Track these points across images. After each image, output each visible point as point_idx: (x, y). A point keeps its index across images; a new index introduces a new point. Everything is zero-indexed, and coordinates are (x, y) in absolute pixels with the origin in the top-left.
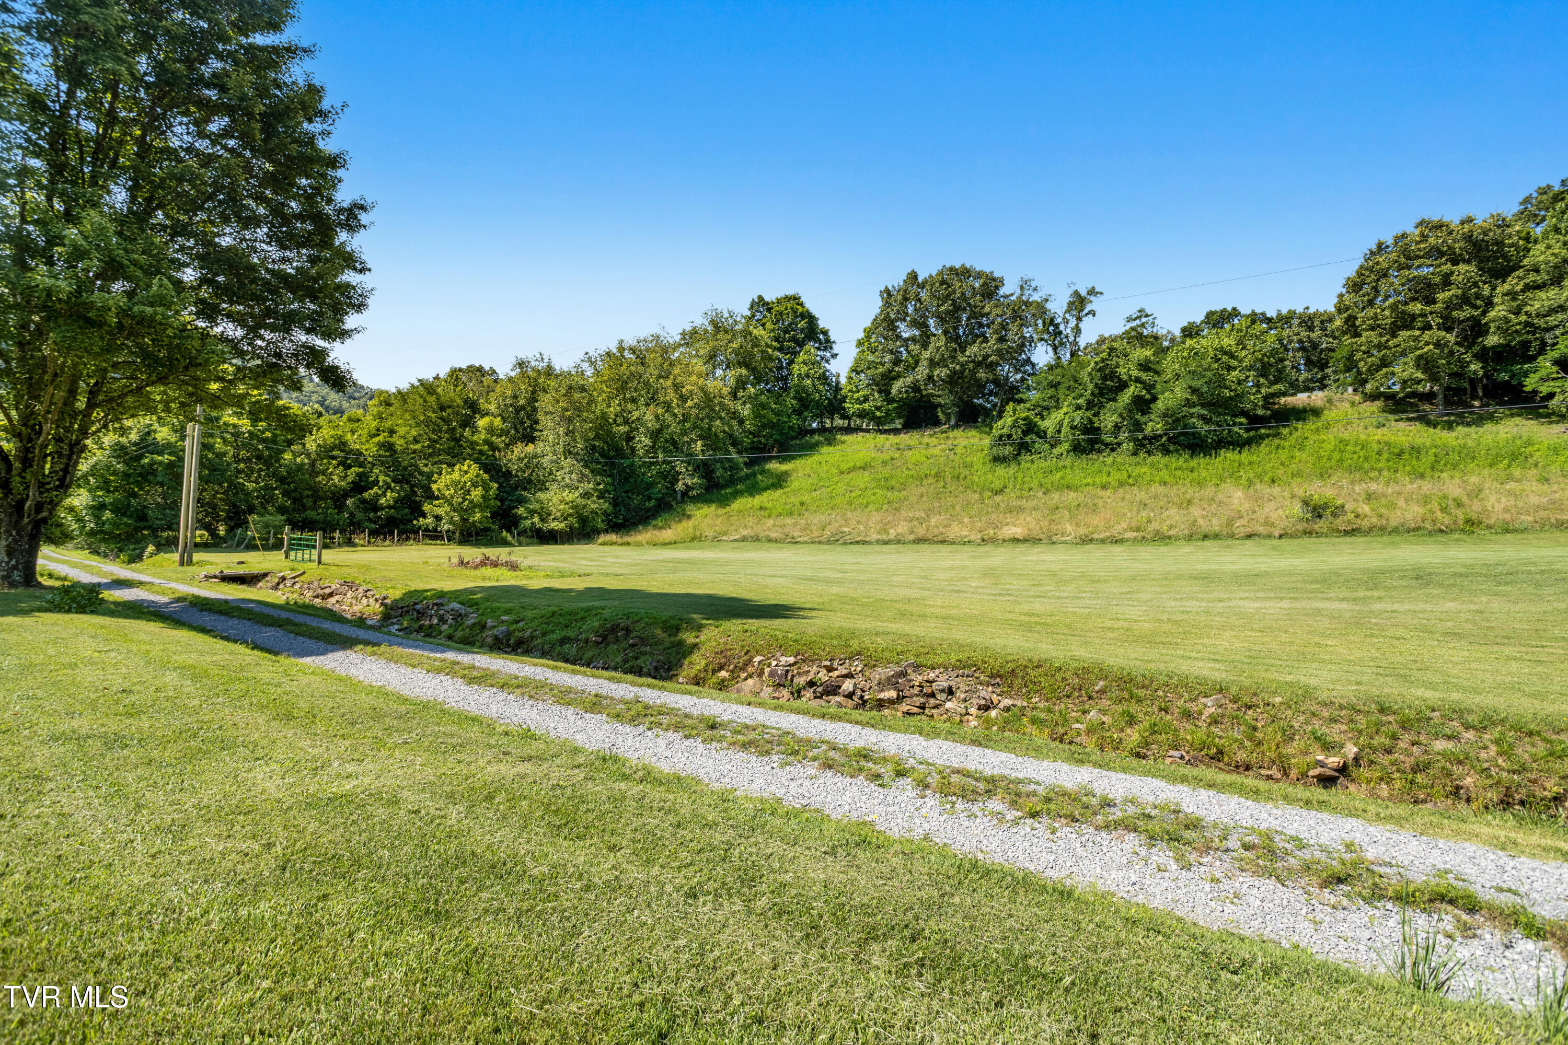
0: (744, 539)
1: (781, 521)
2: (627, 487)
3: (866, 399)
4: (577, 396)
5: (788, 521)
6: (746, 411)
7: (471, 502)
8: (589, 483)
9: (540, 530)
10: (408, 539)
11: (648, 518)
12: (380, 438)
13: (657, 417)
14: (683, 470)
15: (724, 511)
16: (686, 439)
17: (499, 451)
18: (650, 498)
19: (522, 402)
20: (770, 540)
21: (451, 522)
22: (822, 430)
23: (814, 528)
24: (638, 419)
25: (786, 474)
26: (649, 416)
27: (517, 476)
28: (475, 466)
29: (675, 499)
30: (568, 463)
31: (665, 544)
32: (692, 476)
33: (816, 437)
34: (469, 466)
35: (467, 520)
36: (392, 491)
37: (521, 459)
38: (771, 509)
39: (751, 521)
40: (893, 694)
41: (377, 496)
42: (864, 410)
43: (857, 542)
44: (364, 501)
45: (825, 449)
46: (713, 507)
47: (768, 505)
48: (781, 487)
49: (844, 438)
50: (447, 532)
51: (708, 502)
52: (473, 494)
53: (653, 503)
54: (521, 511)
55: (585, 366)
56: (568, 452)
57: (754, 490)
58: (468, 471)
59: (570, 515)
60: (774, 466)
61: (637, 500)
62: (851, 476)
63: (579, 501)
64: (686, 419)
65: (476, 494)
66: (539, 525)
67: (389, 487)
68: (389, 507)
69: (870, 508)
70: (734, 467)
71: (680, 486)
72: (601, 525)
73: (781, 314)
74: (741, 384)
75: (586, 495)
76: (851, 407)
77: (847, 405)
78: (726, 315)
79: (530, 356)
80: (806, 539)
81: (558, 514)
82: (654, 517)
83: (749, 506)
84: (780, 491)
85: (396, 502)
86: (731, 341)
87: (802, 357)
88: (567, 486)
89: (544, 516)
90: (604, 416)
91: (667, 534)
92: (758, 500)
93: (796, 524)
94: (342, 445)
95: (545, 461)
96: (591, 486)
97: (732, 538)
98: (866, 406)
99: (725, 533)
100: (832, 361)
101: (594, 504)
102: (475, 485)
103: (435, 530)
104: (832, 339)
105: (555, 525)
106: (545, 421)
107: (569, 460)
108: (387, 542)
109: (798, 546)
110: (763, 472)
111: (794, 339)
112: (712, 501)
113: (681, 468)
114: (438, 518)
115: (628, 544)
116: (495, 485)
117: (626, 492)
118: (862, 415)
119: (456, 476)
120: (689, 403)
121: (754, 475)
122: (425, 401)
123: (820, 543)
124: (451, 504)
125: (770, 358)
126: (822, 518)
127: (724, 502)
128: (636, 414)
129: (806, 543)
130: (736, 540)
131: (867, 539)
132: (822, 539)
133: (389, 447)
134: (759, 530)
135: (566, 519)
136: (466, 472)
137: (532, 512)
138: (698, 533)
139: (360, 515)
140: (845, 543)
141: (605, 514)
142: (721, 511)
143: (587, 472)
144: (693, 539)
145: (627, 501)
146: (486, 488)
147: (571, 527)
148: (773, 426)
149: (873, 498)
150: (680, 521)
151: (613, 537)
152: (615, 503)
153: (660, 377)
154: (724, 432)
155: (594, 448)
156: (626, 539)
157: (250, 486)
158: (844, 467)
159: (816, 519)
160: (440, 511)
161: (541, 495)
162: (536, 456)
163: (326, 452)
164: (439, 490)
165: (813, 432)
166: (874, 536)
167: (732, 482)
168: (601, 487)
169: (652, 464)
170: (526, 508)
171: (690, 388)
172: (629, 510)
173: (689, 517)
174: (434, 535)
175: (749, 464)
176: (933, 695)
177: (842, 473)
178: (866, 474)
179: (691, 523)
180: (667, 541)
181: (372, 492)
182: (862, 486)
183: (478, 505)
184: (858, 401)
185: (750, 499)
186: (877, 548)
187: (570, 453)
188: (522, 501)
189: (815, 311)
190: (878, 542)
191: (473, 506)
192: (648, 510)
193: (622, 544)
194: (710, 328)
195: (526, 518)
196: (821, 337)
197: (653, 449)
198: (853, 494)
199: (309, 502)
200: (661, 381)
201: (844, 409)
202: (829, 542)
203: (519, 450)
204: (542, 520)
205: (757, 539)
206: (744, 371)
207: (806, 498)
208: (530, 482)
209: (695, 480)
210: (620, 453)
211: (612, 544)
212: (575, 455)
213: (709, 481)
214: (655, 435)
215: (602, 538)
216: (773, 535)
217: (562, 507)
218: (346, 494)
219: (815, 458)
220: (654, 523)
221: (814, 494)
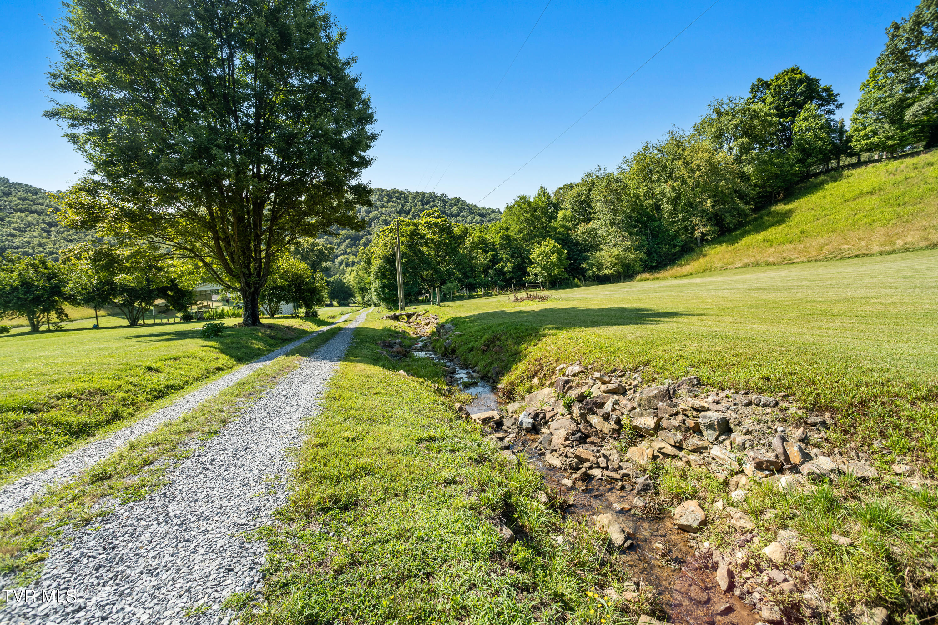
0: (746, 266)
1: (783, 247)
2: (658, 240)
3: (875, 133)
4: (614, 186)
5: (788, 247)
6: (749, 170)
7: (552, 263)
8: (628, 241)
9: (598, 275)
10: (520, 289)
11: (675, 259)
12: (501, 234)
13: (673, 188)
14: (698, 222)
15: (733, 247)
16: (698, 200)
17: (571, 230)
18: (675, 246)
19: (583, 198)
20: (768, 264)
21: (544, 277)
22: (827, 171)
23: (811, 249)
24: (661, 193)
25: (791, 211)
26: (667, 189)
27: (582, 244)
28: (552, 241)
29: (696, 244)
30: (613, 231)
31: (684, 276)
32: (706, 225)
33: (821, 178)
34: (549, 242)
35: (551, 274)
36: (510, 262)
37: (584, 233)
38: (772, 241)
39: (754, 252)
40: (649, 422)
41: (503, 267)
42: (872, 143)
43: (857, 256)
44: (496, 270)
45: (830, 187)
46: (724, 246)
47: (770, 238)
48: (784, 222)
49: (850, 172)
50: (542, 282)
51: (720, 243)
52: (552, 258)
53: (677, 249)
54: (584, 265)
55: (624, 166)
56: (613, 224)
57: (760, 227)
58: (550, 244)
59: (616, 264)
60: (780, 207)
61: (665, 248)
62: (855, 202)
63: (623, 254)
64: (697, 184)
65: (554, 258)
66: (597, 273)
67: (509, 261)
68: (510, 272)
69: (875, 225)
70: (741, 213)
71: (697, 234)
72: (639, 268)
73: (779, 86)
74: (745, 149)
75: (627, 249)
76: (856, 145)
77: (852, 144)
78: (726, 101)
79: (593, 169)
80: (803, 259)
81: (609, 264)
82: (679, 258)
83: (754, 240)
84: (783, 226)
85: (513, 269)
86: (731, 120)
87: (803, 114)
88: (615, 246)
89: (600, 267)
90: (637, 196)
91: (687, 269)
92: (762, 235)
93: (795, 249)
94: (483, 240)
95: (599, 232)
96: (630, 243)
97: (737, 266)
98: (875, 139)
99: (732, 263)
100: (837, 111)
101: (632, 255)
102: (553, 253)
103: (535, 283)
104: (835, 92)
105: (606, 272)
106: (597, 206)
107: (614, 228)
108: (509, 292)
109: (794, 265)
110: (769, 214)
111: (794, 104)
112: (724, 242)
113: (695, 221)
114: (536, 275)
115: (658, 279)
116: (566, 251)
117: (657, 244)
118: (870, 149)
119: (542, 249)
120: (698, 173)
121: (761, 217)
122: (521, 208)
123: (816, 261)
124: (541, 266)
125: (770, 124)
126: (822, 240)
127: (733, 241)
128: (658, 190)
129: (802, 262)
130: (739, 267)
131: (867, 252)
132: (819, 258)
133: (506, 238)
134: (760, 258)
135: (613, 267)
136: (547, 246)
137: (591, 265)
138: (709, 266)
139: (496, 278)
140: (843, 258)
141: (641, 260)
142: (731, 248)
143: (626, 234)
144: (705, 270)
145: (658, 250)
146: (560, 253)
147: (618, 272)
148: (777, 176)
149: (879, 216)
150: (698, 259)
151: (647, 275)
152: (649, 253)
153: (674, 159)
154: (729, 188)
155: (631, 217)
156: (656, 275)
157: (443, 269)
158: (849, 195)
159: (814, 243)
160: (536, 271)
161: (598, 254)
162: (593, 229)
163: (475, 246)
164: (533, 258)
165: (816, 175)
166: (876, 248)
167: (740, 225)
168: (637, 243)
169: (674, 222)
170: (588, 263)
171: (697, 162)
172: (660, 256)
173: (705, 256)
174: (534, 285)
175: (754, 211)
176: (697, 430)
177: (847, 201)
178: (875, 197)
179: (707, 258)
180: (685, 273)
181: (500, 264)
182: (868, 208)
183: (556, 265)
184: (866, 137)
185: (756, 236)
186: (879, 258)
187: (614, 224)
188: (586, 259)
189: (813, 75)
190: (881, 253)
191: (553, 265)
192: (675, 254)
193: (653, 279)
194: (715, 116)
195: (589, 269)
196: (824, 94)
197: (675, 210)
198: (857, 217)
199: (469, 274)
200: (675, 162)
201: (851, 147)
202: (826, 259)
203: (582, 227)
204: (599, 269)
205: (757, 264)
206: (745, 140)
207: (807, 227)
208: (591, 247)
209: (708, 229)
210: (651, 218)
211: (646, 280)
212: (617, 225)
213: (720, 227)
214: (675, 201)
215: (639, 277)
216: (771, 260)
217: (610, 259)
218: (489, 267)
219: (820, 194)
220: (679, 262)
221: (816, 223)
